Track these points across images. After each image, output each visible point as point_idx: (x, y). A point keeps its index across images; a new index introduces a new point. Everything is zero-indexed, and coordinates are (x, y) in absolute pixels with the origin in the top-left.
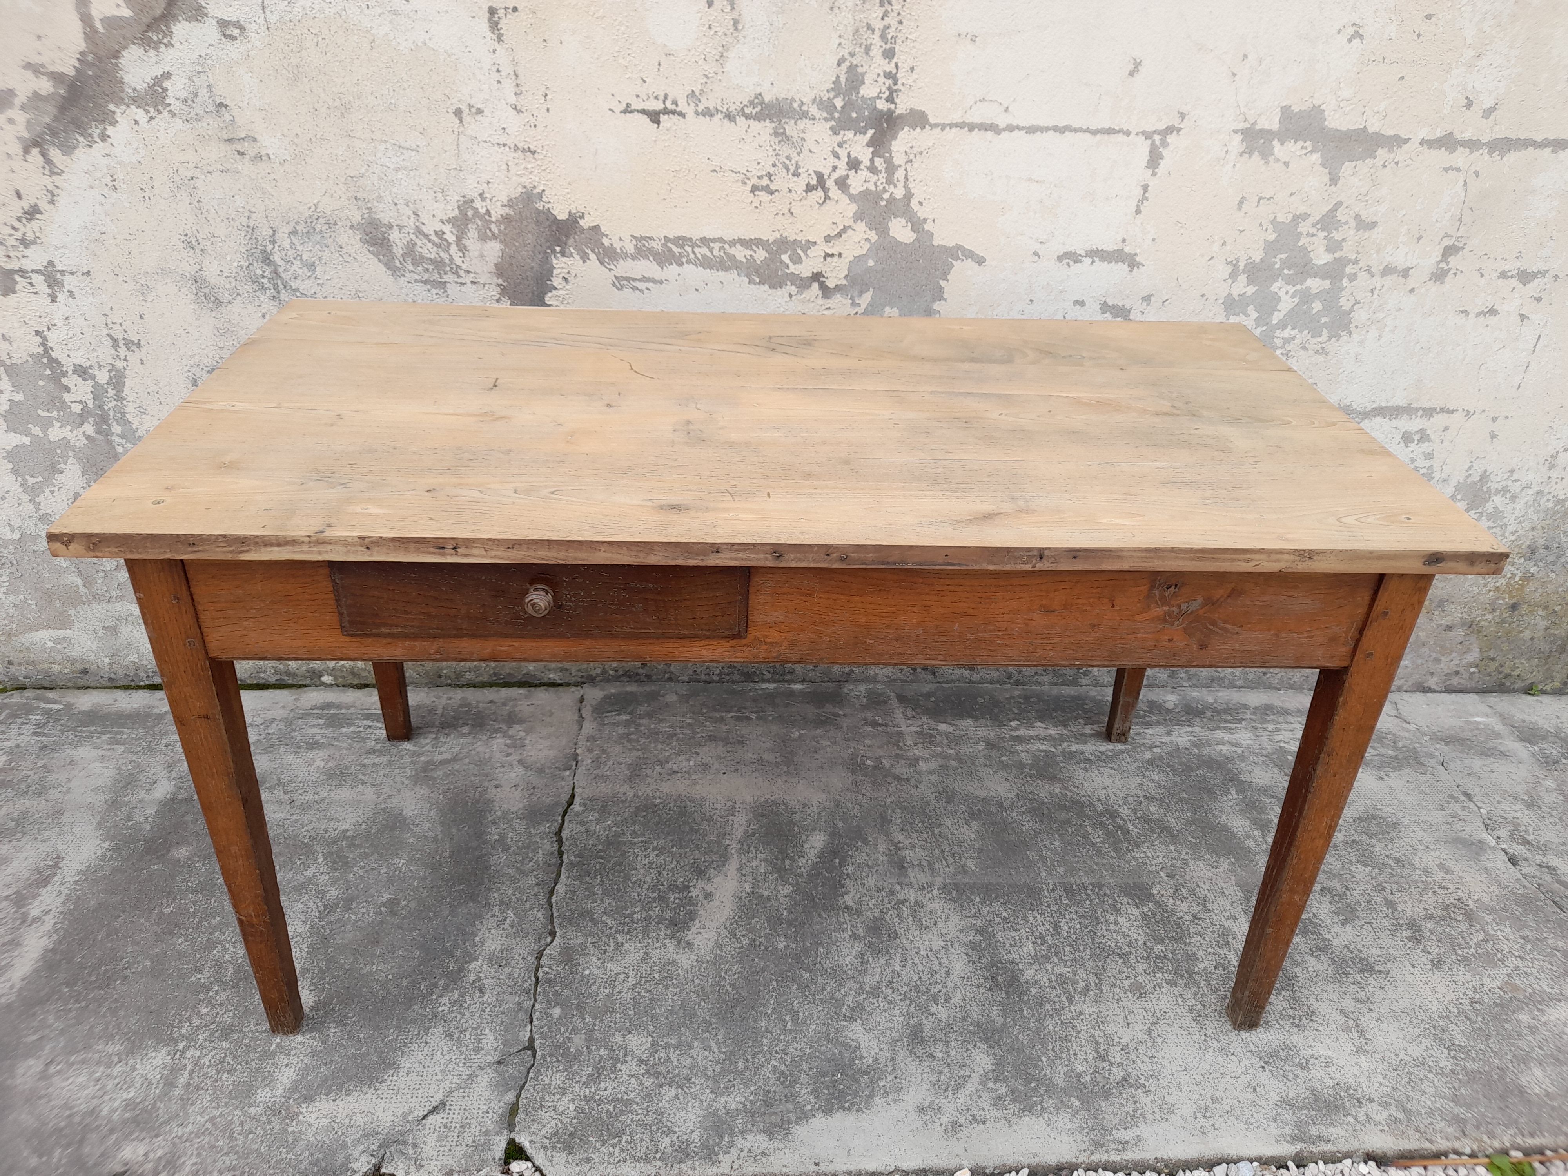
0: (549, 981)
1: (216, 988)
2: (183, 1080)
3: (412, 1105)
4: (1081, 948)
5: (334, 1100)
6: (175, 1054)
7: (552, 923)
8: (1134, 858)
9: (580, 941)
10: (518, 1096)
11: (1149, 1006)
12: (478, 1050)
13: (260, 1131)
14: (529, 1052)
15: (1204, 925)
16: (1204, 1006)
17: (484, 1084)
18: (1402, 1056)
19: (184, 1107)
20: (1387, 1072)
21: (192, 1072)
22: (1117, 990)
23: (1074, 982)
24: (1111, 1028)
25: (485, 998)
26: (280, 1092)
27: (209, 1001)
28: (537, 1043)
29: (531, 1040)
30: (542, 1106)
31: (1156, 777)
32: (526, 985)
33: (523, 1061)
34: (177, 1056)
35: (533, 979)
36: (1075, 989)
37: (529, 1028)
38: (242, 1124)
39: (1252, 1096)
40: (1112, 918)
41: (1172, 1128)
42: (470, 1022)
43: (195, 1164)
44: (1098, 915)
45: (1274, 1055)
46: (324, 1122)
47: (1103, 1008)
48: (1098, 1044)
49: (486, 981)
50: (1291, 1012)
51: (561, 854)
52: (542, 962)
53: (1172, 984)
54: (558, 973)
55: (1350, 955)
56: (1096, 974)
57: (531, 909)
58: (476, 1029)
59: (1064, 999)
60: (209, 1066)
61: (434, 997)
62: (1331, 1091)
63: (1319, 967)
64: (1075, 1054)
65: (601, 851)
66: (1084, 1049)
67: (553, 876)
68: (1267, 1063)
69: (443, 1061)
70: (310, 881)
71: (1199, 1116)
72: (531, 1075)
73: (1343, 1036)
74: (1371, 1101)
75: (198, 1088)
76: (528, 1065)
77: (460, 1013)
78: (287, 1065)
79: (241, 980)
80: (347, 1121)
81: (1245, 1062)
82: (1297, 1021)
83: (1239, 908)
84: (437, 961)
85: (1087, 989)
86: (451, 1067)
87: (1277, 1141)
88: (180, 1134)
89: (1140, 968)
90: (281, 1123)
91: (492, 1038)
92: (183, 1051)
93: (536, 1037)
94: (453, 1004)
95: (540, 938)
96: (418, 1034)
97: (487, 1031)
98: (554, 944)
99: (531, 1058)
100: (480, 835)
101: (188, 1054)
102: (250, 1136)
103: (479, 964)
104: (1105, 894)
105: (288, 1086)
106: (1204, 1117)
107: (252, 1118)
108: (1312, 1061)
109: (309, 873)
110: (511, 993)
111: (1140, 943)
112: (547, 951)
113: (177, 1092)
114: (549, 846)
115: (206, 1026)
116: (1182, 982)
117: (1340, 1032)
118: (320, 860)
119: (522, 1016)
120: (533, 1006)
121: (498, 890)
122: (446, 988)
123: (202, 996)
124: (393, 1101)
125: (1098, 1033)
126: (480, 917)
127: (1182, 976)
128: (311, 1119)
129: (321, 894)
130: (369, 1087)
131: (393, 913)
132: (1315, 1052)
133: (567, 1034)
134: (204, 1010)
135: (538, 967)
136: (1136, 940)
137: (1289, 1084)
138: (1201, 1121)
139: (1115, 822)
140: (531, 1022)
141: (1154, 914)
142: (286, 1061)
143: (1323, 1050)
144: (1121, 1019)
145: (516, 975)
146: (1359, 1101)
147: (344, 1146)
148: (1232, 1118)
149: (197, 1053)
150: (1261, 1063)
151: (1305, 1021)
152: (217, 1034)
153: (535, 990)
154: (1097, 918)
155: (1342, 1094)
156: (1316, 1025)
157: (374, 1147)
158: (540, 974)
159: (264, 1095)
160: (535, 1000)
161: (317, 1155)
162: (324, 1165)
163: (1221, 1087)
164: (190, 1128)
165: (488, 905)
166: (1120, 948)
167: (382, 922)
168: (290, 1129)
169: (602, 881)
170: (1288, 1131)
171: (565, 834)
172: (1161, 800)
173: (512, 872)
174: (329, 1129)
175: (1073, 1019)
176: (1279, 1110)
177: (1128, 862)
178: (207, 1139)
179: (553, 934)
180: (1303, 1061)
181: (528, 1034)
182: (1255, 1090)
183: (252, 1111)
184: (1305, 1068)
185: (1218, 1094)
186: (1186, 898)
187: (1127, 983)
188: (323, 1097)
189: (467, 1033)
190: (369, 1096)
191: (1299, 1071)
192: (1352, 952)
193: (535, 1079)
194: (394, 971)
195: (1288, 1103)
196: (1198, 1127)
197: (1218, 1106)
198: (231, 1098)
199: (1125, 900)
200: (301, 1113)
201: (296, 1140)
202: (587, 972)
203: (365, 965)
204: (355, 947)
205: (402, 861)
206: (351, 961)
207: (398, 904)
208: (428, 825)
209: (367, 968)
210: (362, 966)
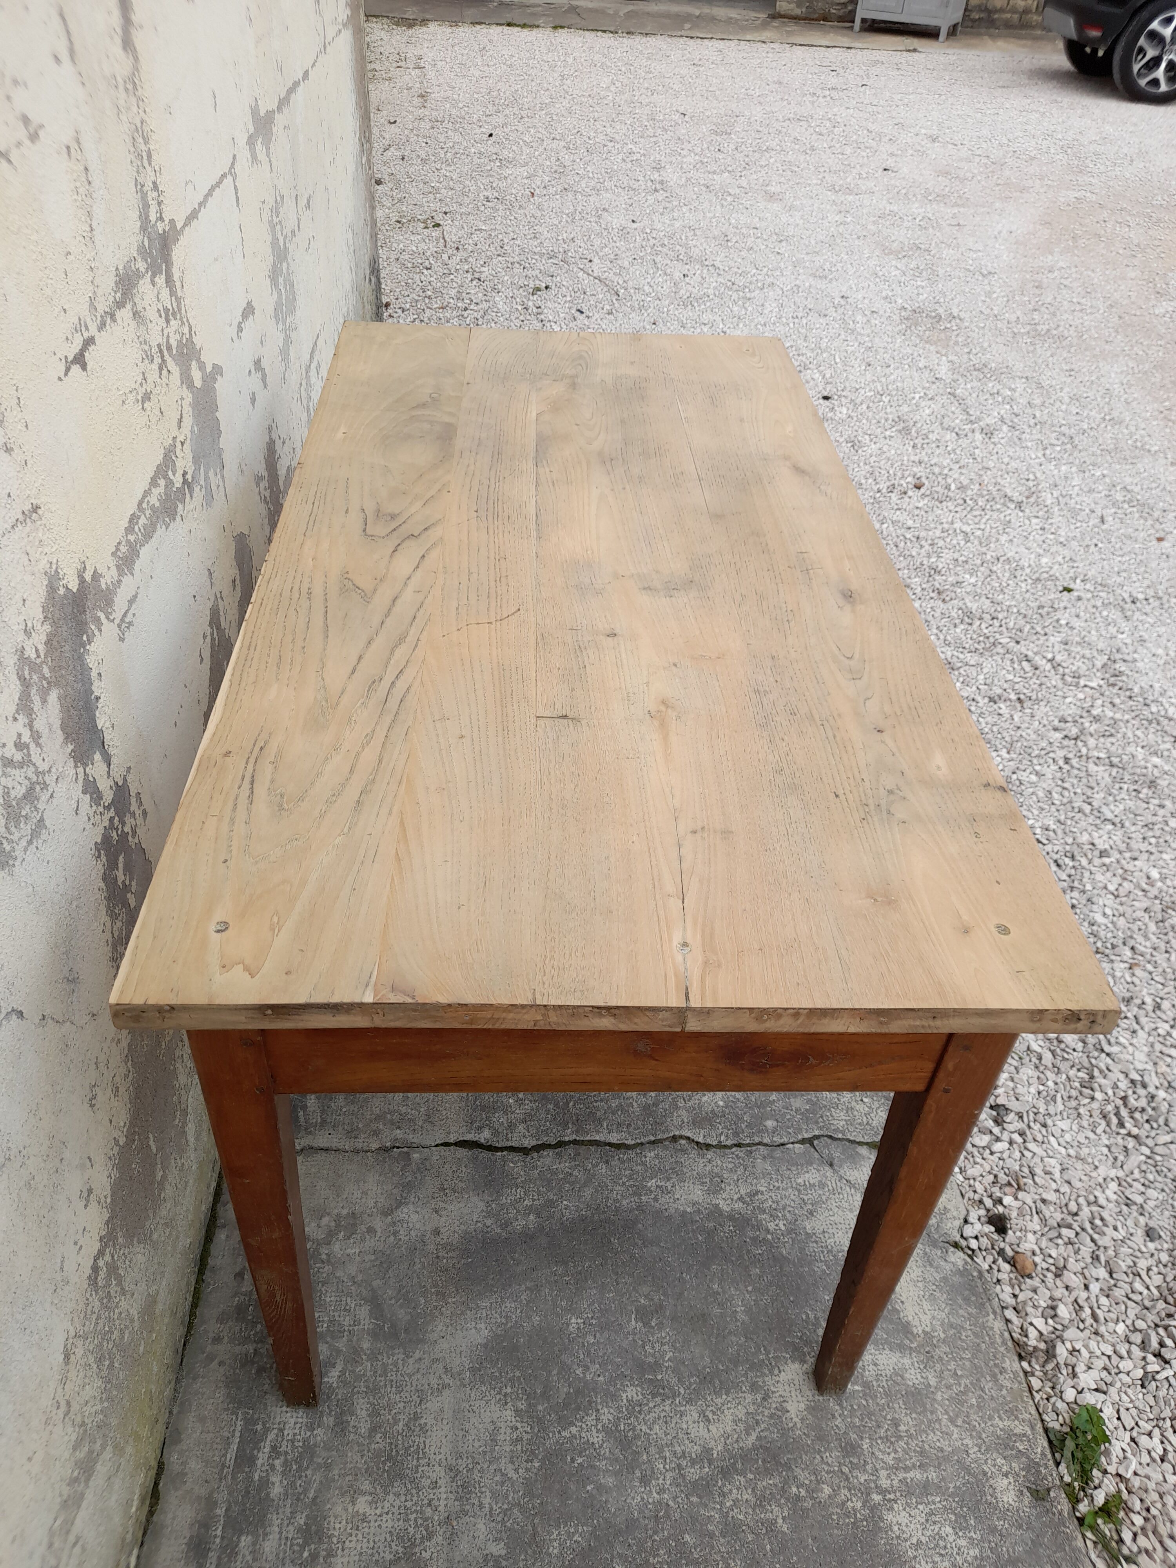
0: (736, 1134)
1: (794, 1489)
2: (916, 1475)
5: (902, 1302)
6: (889, 1501)
7: (660, 1141)
9: (683, 1113)
10: (860, 1144)
12: (822, 1185)
13: (952, 1366)
14: (816, 1142)
17: (856, 1173)
19: (947, 1459)
21: (907, 1469)
25: (764, 1189)
26: (907, 1361)
27: (812, 1492)
28: (806, 1136)
29: (803, 1141)
30: (868, 1124)
32: (741, 1155)
33: (827, 1146)
34: (892, 1496)
35: (734, 1149)
37: (791, 1146)
38: (949, 1387)
42: (792, 1197)
43: (1000, 1418)
46: (926, 1305)
49: (743, 1192)
51: (561, 1144)
52: (715, 1143)
54: (726, 1127)
57: (643, 1164)
58: (799, 1191)
60: (896, 1451)
61: (769, 1237)
65: (557, 1105)
67: (593, 1149)
69: (840, 1212)
70: (610, 1432)
72: (840, 1136)
75: (922, 1453)
76: (829, 1141)
77: (784, 1208)
78: (876, 1365)
79: (778, 1463)
80: (920, 1284)
84: (724, 1245)
86: (845, 1205)
88: (976, 1449)
90: (939, 1347)
91: (807, 1175)
92: (883, 1492)
93: (800, 1137)
94: (774, 1217)
95: (682, 1150)
96: (816, 1242)
97: (800, 1181)
98: (689, 1134)
99: (822, 1139)
100: (527, 1237)
101: (885, 1483)
102: (959, 1373)
103: (721, 1202)
105: (898, 1354)
107: (940, 1377)
109: (596, 1438)
110: (754, 1167)
112: (701, 1140)
113: (933, 1475)
114: (548, 1158)
115: (847, 1479)
118: (574, 1430)
119: (778, 1153)
120: (766, 1145)
121: (617, 1201)
122: (758, 1226)
123: (808, 1504)
126: (659, 1212)
128: (926, 1319)
129: (634, 1408)
133: (793, 1113)
134: (827, 1490)
135: (721, 1146)
140: (783, 1145)
142: (871, 1367)
145: (731, 1166)
147: (945, 1279)
149: (883, 1473)
152: (855, 1461)
153: (749, 1145)
157: (939, 1252)
158: (729, 1143)
159: (913, 1377)
160: (760, 1144)
161: (960, 1301)
162: (967, 1292)
164: (968, 1441)
165: (640, 1207)
167: (674, 1318)
168: (942, 1336)
169: (601, 1101)
171: (529, 1143)
173: (588, 1192)
174: (932, 1298)
178: (973, 1417)
179: (675, 1139)
181: (797, 1145)
183: (933, 1382)
188: (902, 1315)
189: (806, 1198)
193: (843, 1133)
194: (741, 1286)
198: (925, 1410)
200: (923, 1331)
201: (951, 1326)
202: (721, 1103)
203: (737, 1320)
204: (714, 1340)
205: (574, 1320)
206: (734, 1338)
207: (645, 1307)
208: (508, 1305)
209: (742, 1317)
210: (739, 1324)
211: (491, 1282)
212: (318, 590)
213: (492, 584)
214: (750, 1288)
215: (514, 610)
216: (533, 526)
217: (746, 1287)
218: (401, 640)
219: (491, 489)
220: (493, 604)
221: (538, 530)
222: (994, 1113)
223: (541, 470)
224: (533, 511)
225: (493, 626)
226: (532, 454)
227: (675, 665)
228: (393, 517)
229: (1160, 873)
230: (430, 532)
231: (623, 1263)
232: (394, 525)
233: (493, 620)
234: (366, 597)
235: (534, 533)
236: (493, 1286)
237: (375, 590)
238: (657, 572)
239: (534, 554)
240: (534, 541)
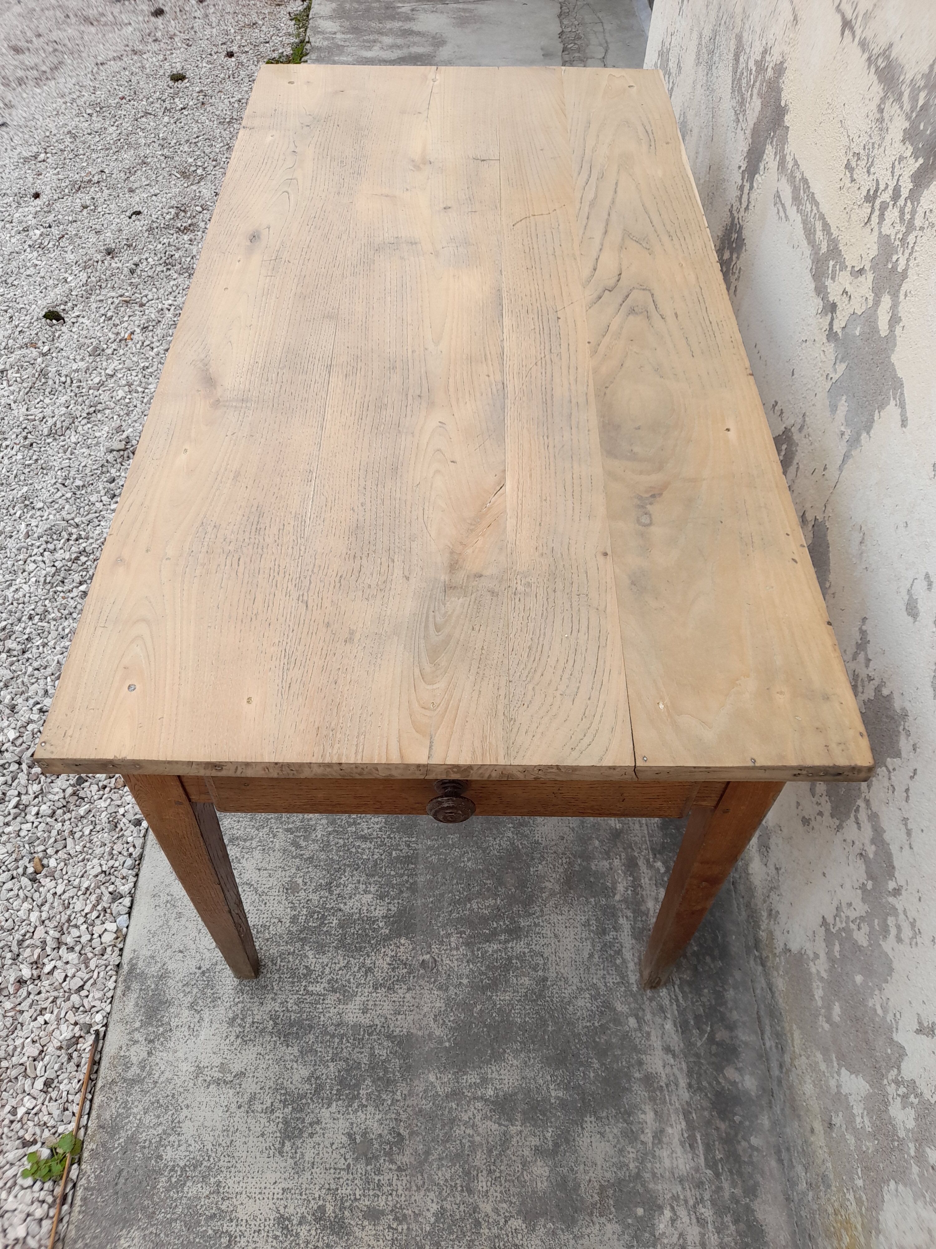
4: (341, 853)
8: (449, 935)
11: (274, 892)
15: (358, 975)
16: (267, 940)
18: (185, 1112)
20: (172, 1086)
22: (293, 870)
23: (306, 839)
24: (257, 854)
31: (580, 1003)
36: (298, 837)
39: (176, 947)
40: (372, 889)
41: (164, 874)
44: (376, 878)
45: (210, 984)
47: (279, 854)
48: (245, 840)
50: (249, 1020)
53: (294, 920)
55: (308, 1120)
56: (312, 858)
59: (290, 826)
62: (166, 1020)
63: (296, 1077)
64: (239, 822)
66: (242, 829)
68: (203, 973)
71: (169, 898)
73: (217, 1061)
74: (150, 1054)
81: (207, 955)
82: (239, 1021)
83: (377, 1022)
85: (298, 846)
87: (135, 951)
89: (315, 897)
104: (402, 892)
106: (167, 902)
108: (197, 1016)
111: (342, 906)
116: (294, 929)
117: (220, 1060)
125: (254, 844)
127: (301, 932)
132: (206, 1024)
136: (345, 904)
137: (180, 984)
138: (164, 898)
139: (502, 931)
141: (374, 930)
143: (205, 1033)
144: (264, 865)
146: (151, 1041)
148: (161, 923)
150: (204, 969)
151: (238, 1029)
154: (373, 876)
155: (161, 1029)
156: (232, 1038)
163: (190, 925)
166: (338, 886)
170: (140, 964)
172: (541, 996)
175: (271, 828)
176: (159, 965)
177: (444, 926)
180: (199, 1008)
182: (181, 952)
184: (192, 1006)
185: (183, 920)
186: (393, 970)
187: (300, 881)
191: (190, 999)
192: (311, 1124)
195: (163, 976)
196: (161, 895)
197: (174, 916)
199: (394, 909)
212: (665, 238)
213: (535, 246)
216: (505, 302)
218: (592, 204)
219: (547, 348)
220: (533, 229)
221: (501, 298)
223: (498, 377)
224: (506, 321)
225: (531, 213)
226: (508, 402)
228: (632, 311)
230: (595, 295)
232: (629, 301)
233: (532, 218)
234: (627, 234)
235: (504, 295)
237: (623, 239)
238: (402, 258)
239: (503, 273)
240: (504, 285)
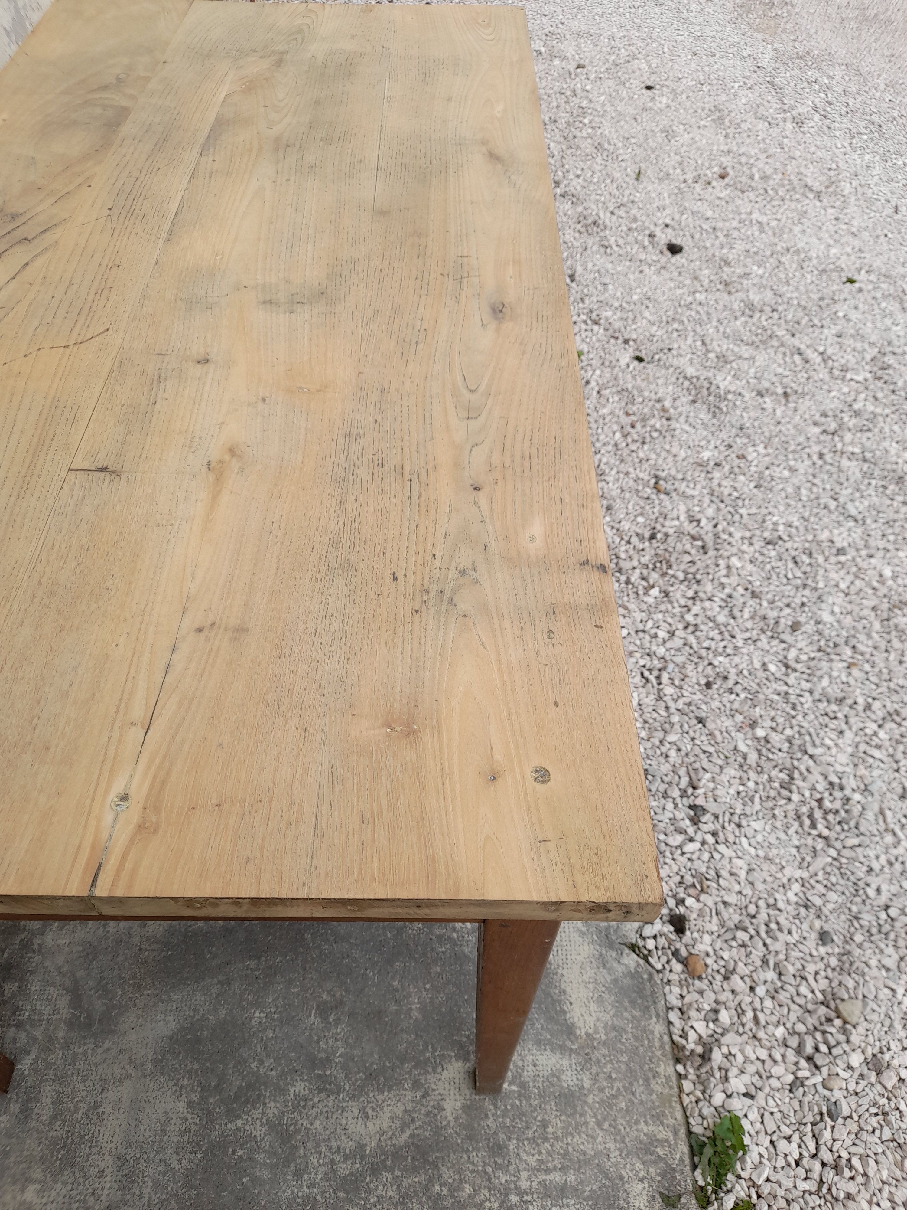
1: (437, 1188)
2: (556, 1177)
3: (571, 930)
5: (571, 1003)
6: (526, 1202)
13: (607, 1069)
19: (587, 1162)
21: (548, 1171)
26: (565, 1062)
27: (454, 1190)
34: (529, 1198)
38: (601, 1090)
43: (646, 1123)
46: (593, 1007)
60: (540, 1153)
61: (455, 935)
70: (273, 1126)
75: (565, 1155)
78: (535, 1065)
79: (426, 1161)
80: (591, 986)
88: (618, 1153)
90: (598, 1049)
92: (521, 1193)
101: (524, 1184)
102: (614, 1076)
105: (558, 1055)
107: (595, 1080)
109: (259, 1131)
113: (571, 1178)
115: (489, 1180)
118: (239, 1123)
123: (448, 1202)
124: (568, 948)
128: (591, 1021)
129: (301, 1102)
130: (556, 973)
131: (340, 1004)
134: (468, 1189)
142: (531, 1068)
147: (615, 981)
149: (524, 1174)
152: (500, 1161)
157: (614, 954)
159: (569, 1079)
161: (626, 1004)
162: (634, 995)
164: (611, 1145)
167: (352, 1015)
168: (604, 1038)
174: (600, 1000)
178: (620, 1121)
183: (587, 1084)
188: (568, 1015)
190: (565, 972)
194: (420, 984)
198: (575, 1112)
200: (586, 1033)
201: (614, 1028)
203: (411, 1018)
204: (385, 1037)
205: (257, 1014)
206: (405, 1036)
207: (326, 1002)
208: (198, 998)
209: (415, 1014)
210: (412, 1021)
211: (185, 975)
213: (91, 296)
214: (428, 986)
215: (102, 329)
217: (425, 984)
219: (139, 182)
220: (80, 323)
221: (170, 232)
222: (692, 813)
223: (203, 159)
225: (69, 351)
226: (201, 141)
227: (264, 400)
228: (15, 217)
229: (893, 572)
230: (48, 234)
231: (313, 959)
232: (10, 227)
233: (71, 343)
236: (187, 979)
238: (287, 281)
239: (154, 261)
240: (160, 246)
